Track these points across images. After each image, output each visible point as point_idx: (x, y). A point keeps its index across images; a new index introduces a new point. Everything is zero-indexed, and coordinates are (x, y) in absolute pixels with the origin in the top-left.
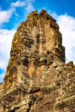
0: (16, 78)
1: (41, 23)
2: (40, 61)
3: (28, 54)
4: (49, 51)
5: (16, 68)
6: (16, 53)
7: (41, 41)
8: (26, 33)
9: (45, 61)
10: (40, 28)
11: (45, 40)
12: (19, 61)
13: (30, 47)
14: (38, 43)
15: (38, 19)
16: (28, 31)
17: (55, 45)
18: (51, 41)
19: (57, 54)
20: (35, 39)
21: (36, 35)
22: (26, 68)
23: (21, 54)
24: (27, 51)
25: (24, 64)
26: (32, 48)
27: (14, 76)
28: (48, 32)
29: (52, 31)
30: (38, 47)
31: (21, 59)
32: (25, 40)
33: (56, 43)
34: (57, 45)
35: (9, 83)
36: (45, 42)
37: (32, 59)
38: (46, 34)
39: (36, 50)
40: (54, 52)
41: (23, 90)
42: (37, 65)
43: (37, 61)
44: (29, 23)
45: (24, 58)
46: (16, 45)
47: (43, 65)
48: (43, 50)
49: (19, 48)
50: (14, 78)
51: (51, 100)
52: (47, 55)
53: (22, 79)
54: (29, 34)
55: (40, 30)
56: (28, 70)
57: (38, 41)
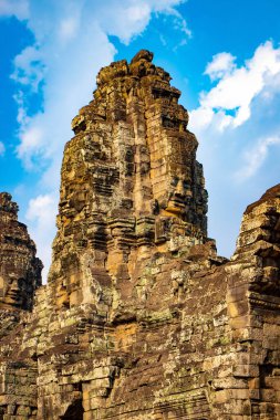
0: (78, 284)
1: (137, 110)
2: (137, 233)
3: (106, 214)
4: (160, 202)
5: (78, 260)
6: (73, 210)
7: (138, 169)
8: (98, 146)
9: (149, 235)
10: (135, 127)
11: (149, 164)
12: (84, 238)
13: (109, 193)
14: (130, 175)
15: (128, 92)
16: (101, 141)
17: (175, 185)
18: (164, 170)
19: (178, 209)
20: (121, 165)
21: (125, 151)
22: (102, 254)
23: (86, 214)
24: (103, 207)
25: (96, 247)
26: (114, 196)
27: (73, 279)
28: (156, 139)
29: (165, 140)
30: (129, 189)
31: (89, 231)
32: (95, 176)
33: (177, 179)
34: (180, 183)
35: (62, 293)
36: (150, 168)
37: (116, 231)
38: (152, 144)
39: (125, 198)
40: (171, 205)
41: (96, 319)
42: (130, 246)
43: (127, 236)
44: (105, 105)
45: (95, 229)
46: (74, 187)
47: (144, 244)
48: (145, 197)
49: (82, 197)
50: (74, 285)
51: (152, 379)
52: (154, 217)
53: (93, 290)
54: (104, 149)
55: (136, 131)
56: (106, 259)
57: (130, 171)
